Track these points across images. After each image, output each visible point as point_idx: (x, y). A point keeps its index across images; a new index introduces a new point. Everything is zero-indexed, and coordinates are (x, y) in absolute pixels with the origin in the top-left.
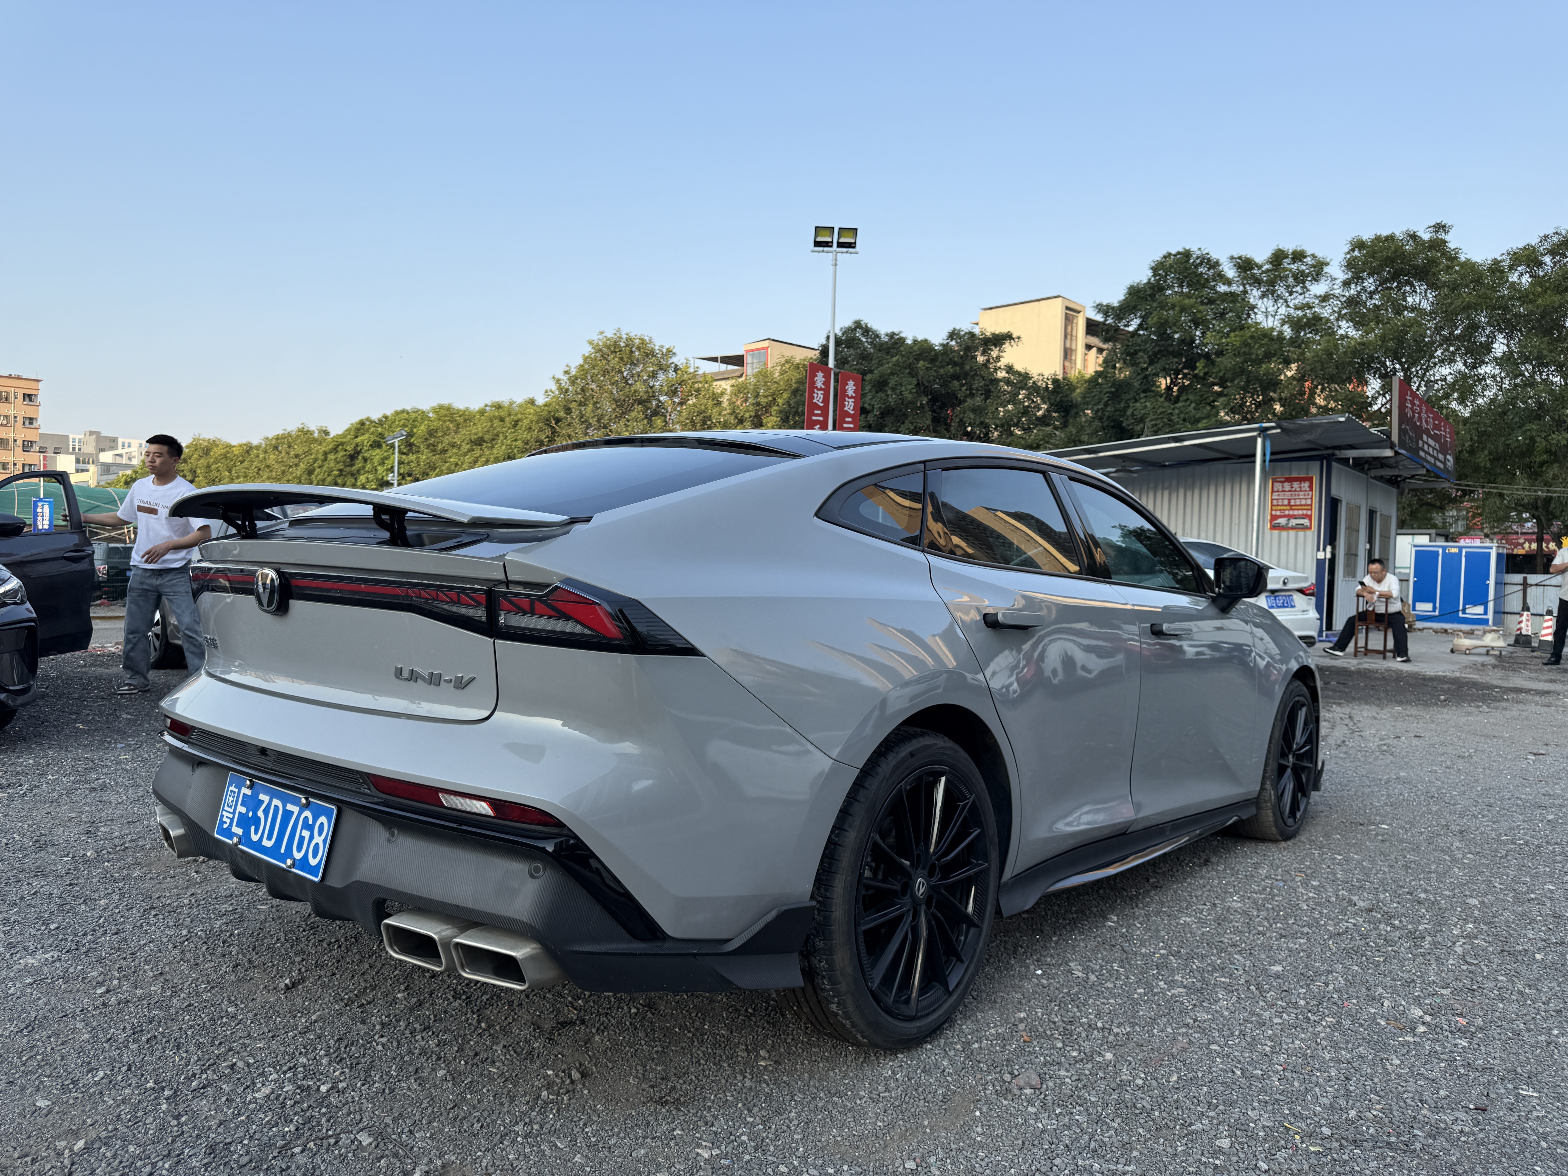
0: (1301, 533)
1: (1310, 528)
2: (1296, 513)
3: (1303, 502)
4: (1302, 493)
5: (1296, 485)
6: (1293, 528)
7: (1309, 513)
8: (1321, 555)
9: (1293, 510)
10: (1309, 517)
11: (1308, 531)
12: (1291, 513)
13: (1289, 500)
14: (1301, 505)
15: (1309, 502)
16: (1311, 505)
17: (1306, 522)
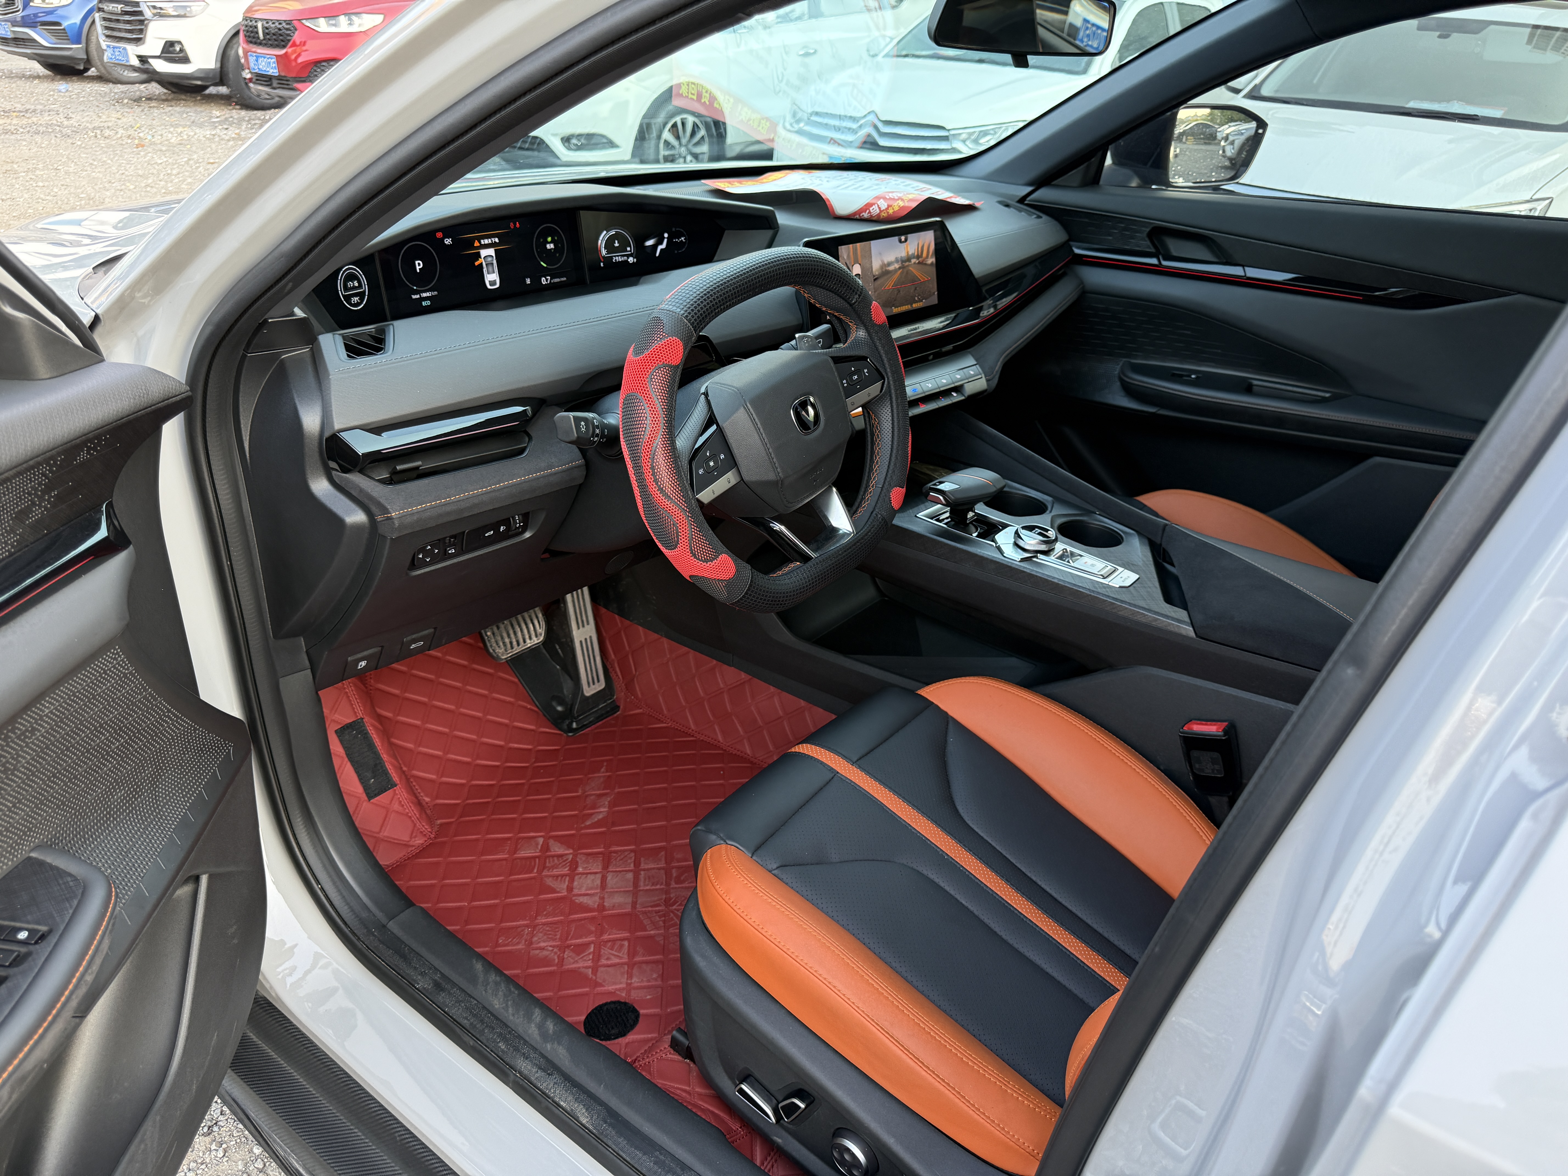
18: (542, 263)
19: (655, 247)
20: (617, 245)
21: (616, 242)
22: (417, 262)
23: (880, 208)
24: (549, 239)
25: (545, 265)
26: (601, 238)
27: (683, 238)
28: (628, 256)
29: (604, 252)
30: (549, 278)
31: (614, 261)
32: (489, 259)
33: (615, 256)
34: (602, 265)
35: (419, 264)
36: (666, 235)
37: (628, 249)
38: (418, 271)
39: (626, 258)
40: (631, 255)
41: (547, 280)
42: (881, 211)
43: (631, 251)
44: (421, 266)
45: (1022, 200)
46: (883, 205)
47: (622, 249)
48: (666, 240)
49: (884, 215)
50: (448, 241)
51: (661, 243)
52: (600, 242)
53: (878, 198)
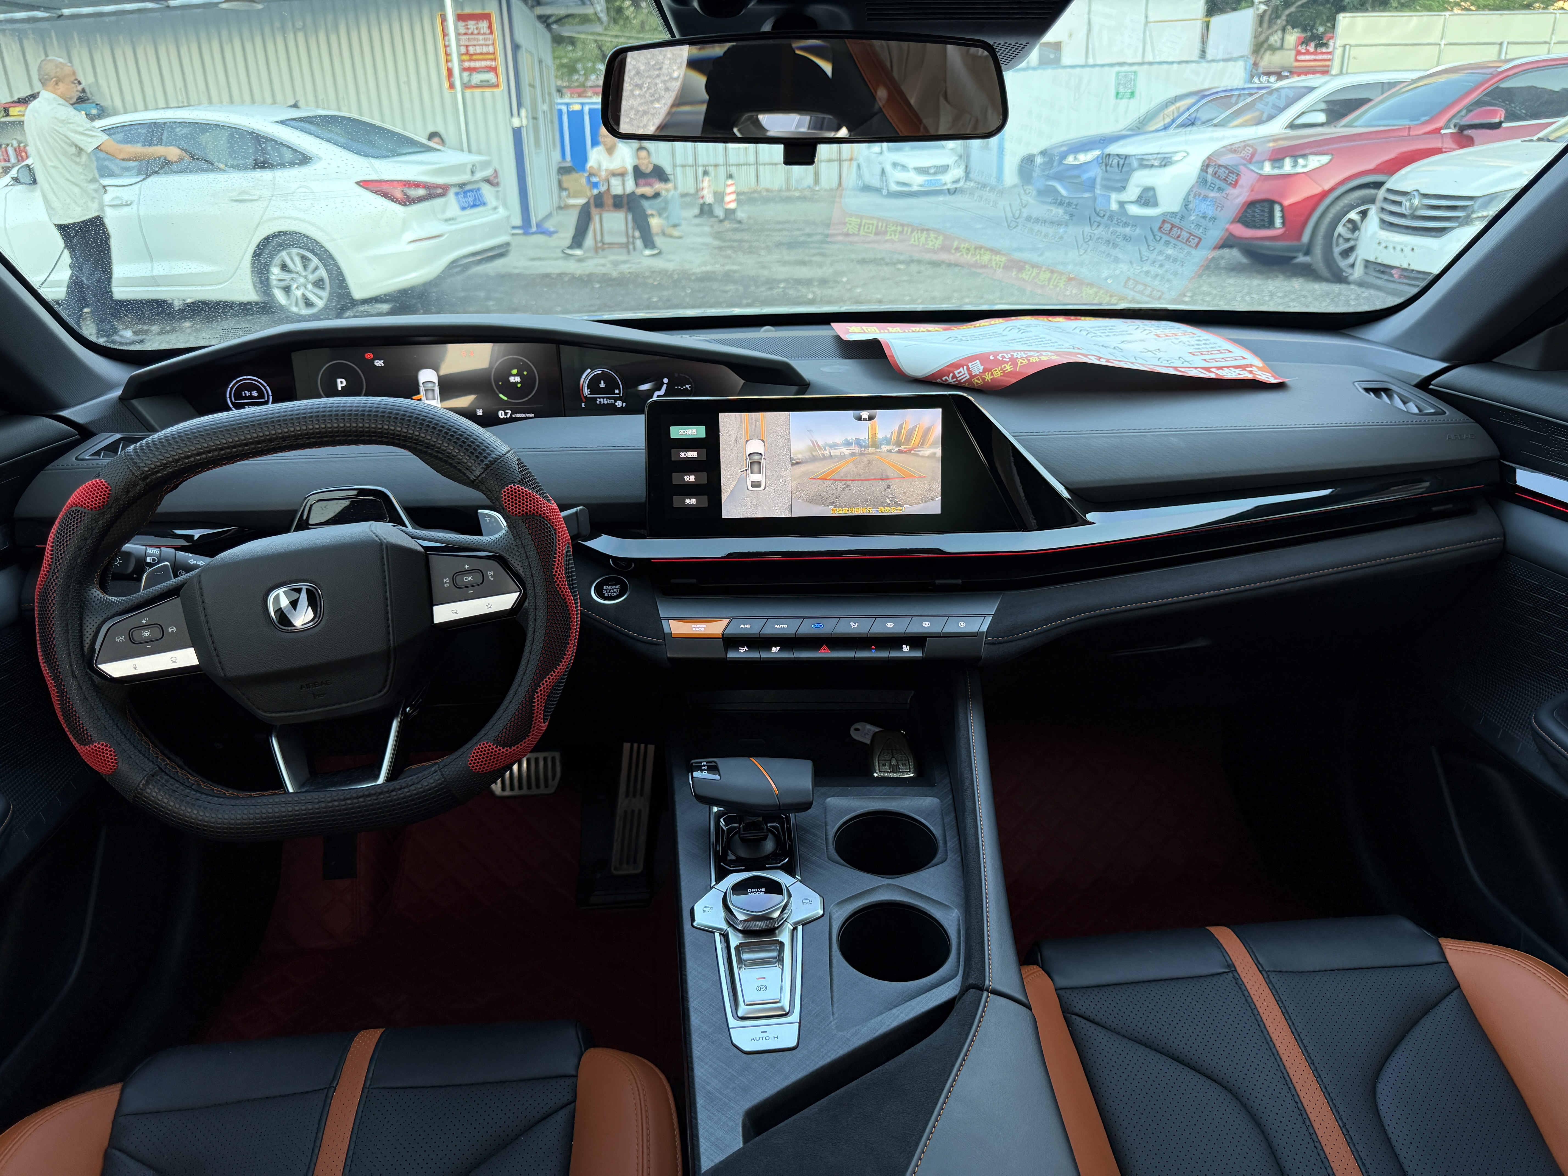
0: (488, 92)
1: (497, 86)
2: (477, 64)
3: (485, 49)
4: (481, 37)
5: (472, 24)
6: (477, 86)
7: (493, 64)
8: (516, 122)
9: (475, 60)
10: (494, 70)
11: (496, 90)
12: (472, 64)
13: (467, 46)
14: (482, 54)
15: (491, 49)
16: (494, 54)
17: (490, 77)
18: (501, 396)
19: (650, 393)
20: (602, 385)
21: (602, 382)
22: (339, 380)
23: (970, 374)
24: (515, 372)
25: (505, 398)
26: (584, 376)
27: (687, 386)
28: (616, 399)
29: (586, 392)
30: (510, 412)
31: (598, 402)
32: (430, 385)
33: (600, 398)
34: (583, 405)
35: (341, 382)
36: (666, 380)
37: (617, 391)
38: (340, 389)
39: (612, 401)
40: (619, 399)
41: (506, 414)
42: (972, 376)
43: (619, 394)
44: (344, 384)
45: (1424, 384)
46: (977, 368)
47: (609, 390)
48: (665, 386)
49: (977, 382)
50: (379, 363)
51: (659, 389)
52: (582, 380)
53: (972, 358)
